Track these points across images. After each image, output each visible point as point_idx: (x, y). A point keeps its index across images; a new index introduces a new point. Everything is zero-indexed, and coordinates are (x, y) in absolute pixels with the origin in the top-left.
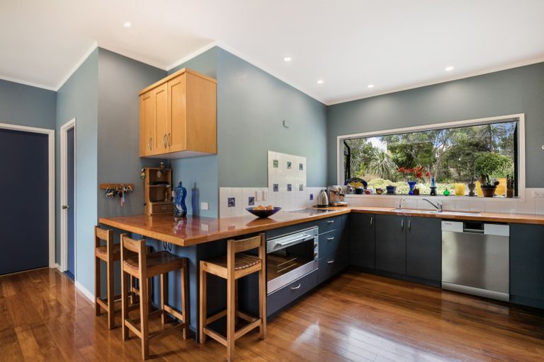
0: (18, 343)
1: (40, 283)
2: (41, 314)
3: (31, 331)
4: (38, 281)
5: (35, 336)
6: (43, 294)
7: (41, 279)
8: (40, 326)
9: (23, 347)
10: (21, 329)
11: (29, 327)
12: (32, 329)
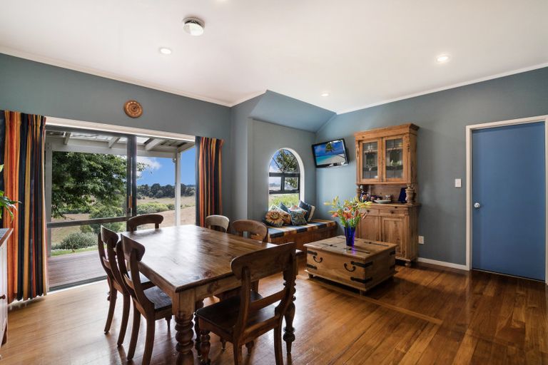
0: (459, 345)
1: (522, 296)
2: (497, 331)
3: (476, 341)
4: (522, 293)
5: (475, 349)
6: (516, 309)
7: (527, 292)
8: (487, 342)
9: (460, 352)
10: (471, 334)
11: (478, 336)
12: (479, 339)
